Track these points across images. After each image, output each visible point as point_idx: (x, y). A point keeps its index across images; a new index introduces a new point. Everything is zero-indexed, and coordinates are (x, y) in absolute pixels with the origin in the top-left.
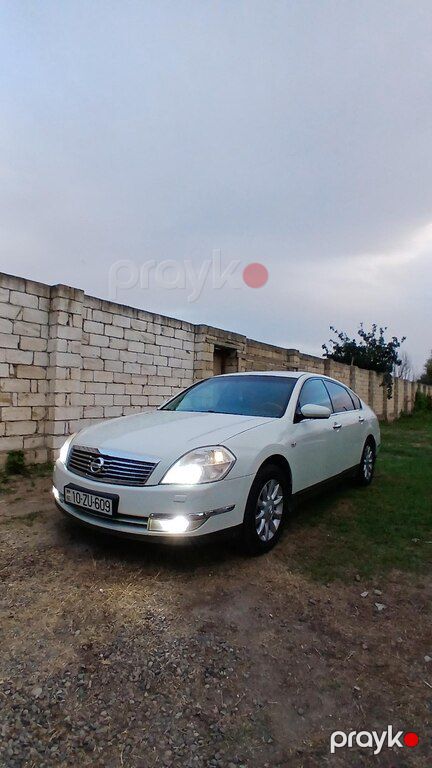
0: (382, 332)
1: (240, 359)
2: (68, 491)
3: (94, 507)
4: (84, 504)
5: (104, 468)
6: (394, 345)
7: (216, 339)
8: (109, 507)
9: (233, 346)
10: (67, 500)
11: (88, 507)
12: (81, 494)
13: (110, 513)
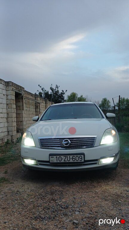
0: (58, 88)
1: (24, 99)
2: (51, 157)
3: (71, 161)
4: (64, 161)
5: (71, 143)
6: (63, 93)
7: (15, 89)
8: (82, 158)
9: (21, 93)
10: (50, 162)
11: (67, 161)
12: (62, 157)
13: (83, 161)
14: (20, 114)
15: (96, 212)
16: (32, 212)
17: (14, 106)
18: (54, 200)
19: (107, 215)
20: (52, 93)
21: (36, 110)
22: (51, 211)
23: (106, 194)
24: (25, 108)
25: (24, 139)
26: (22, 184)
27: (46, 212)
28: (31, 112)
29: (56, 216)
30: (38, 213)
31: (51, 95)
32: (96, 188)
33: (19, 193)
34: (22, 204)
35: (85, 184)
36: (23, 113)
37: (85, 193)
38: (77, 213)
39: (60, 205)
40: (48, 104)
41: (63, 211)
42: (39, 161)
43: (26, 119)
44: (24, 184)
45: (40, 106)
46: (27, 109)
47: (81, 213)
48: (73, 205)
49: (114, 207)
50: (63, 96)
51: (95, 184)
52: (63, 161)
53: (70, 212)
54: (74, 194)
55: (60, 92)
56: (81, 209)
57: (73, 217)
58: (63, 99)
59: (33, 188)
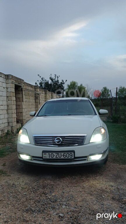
0: (58, 78)
1: (23, 91)
2: (44, 154)
3: (62, 157)
4: (56, 157)
5: (63, 141)
6: (62, 83)
7: (15, 81)
8: (72, 155)
9: (20, 85)
10: (43, 158)
11: (59, 158)
12: (54, 154)
13: (73, 158)
14: (20, 105)
15: (80, 206)
16: (24, 205)
17: (14, 98)
18: (45, 194)
19: (90, 209)
20: (52, 83)
21: (35, 101)
22: (41, 204)
23: (92, 189)
24: (24, 100)
25: (20, 136)
26: (18, 177)
27: (36, 205)
28: (31, 104)
29: (45, 209)
30: (30, 206)
31: (51, 84)
32: (84, 183)
33: (14, 186)
34: (16, 197)
35: (75, 178)
36: (23, 104)
37: (74, 188)
38: (64, 207)
39: (49, 199)
40: (48, 95)
41: (52, 204)
42: (33, 157)
43: (26, 110)
44: (19, 176)
45: (40, 97)
46: (26, 100)
47: (67, 207)
48: (61, 199)
49: (97, 202)
50: (63, 86)
51: (84, 178)
52: (54, 158)
53: (58, 205)
54: (63, 188)
55: (60, 81)
56: (68, 203)
57: (60, 210)
58: (63, 89)
59: (27, 181)
